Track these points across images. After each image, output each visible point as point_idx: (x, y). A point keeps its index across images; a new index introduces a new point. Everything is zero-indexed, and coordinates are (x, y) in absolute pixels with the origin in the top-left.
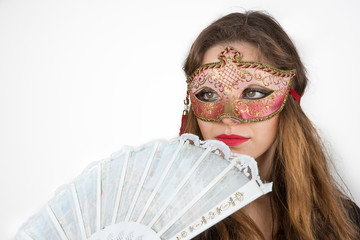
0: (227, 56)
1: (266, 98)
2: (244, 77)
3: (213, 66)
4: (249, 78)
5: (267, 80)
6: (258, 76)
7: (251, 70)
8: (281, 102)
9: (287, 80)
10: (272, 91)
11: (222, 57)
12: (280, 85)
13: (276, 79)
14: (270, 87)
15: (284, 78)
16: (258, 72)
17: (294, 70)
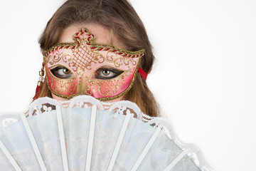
0: (81, 37)
1: (117, 78)
2: (97, 59)
3: (67, 46)
4: (101, 60)
5: (118, 61)
6: (110, 58)
7: (104, 53)
8: (130, 81)
9: (137, 60)
10: (122, 72)
11: (76, 38)
12: (129, 65)
13: (127, 60)
14: (121, 68)
15: (134, 59)
16: (110, 54)
17: (143, 50)
